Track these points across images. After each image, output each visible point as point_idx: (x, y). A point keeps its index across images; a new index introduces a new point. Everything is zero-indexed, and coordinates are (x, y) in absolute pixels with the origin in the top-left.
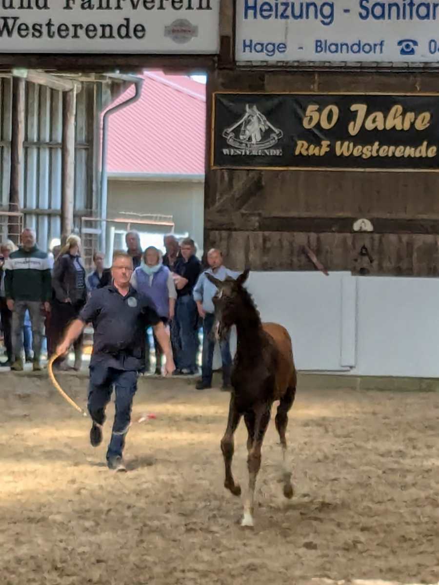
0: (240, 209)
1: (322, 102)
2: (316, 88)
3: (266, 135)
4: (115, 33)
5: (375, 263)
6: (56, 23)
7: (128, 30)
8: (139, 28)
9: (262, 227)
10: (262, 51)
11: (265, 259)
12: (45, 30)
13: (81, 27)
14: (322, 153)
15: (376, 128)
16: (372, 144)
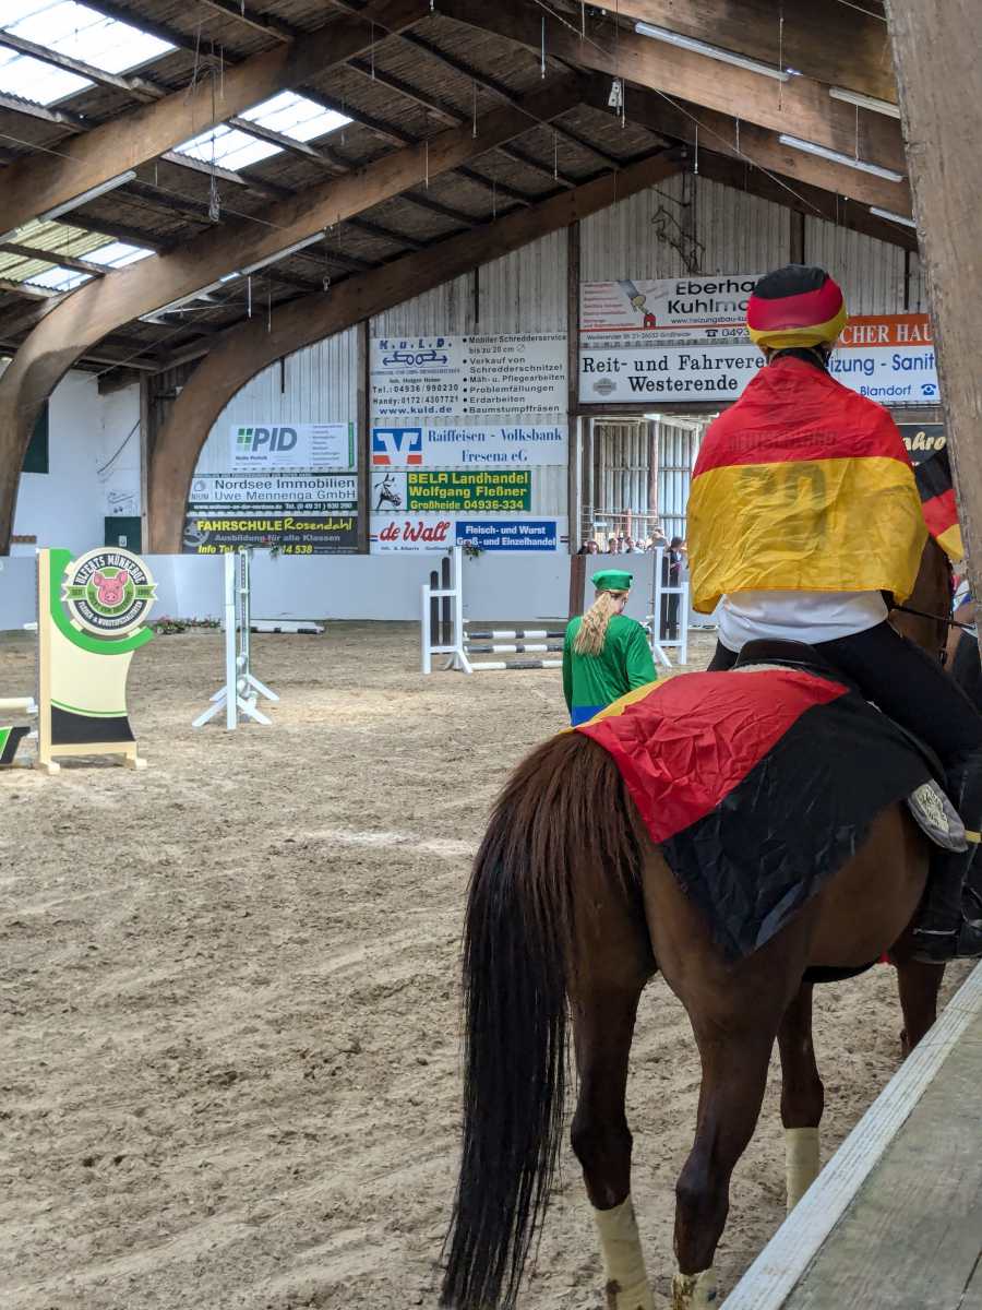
4: (716, 386)
6: (674, 380)
7: (725, 383)
8: (733, 382)
12: (666, 385)
13: (691, 382)
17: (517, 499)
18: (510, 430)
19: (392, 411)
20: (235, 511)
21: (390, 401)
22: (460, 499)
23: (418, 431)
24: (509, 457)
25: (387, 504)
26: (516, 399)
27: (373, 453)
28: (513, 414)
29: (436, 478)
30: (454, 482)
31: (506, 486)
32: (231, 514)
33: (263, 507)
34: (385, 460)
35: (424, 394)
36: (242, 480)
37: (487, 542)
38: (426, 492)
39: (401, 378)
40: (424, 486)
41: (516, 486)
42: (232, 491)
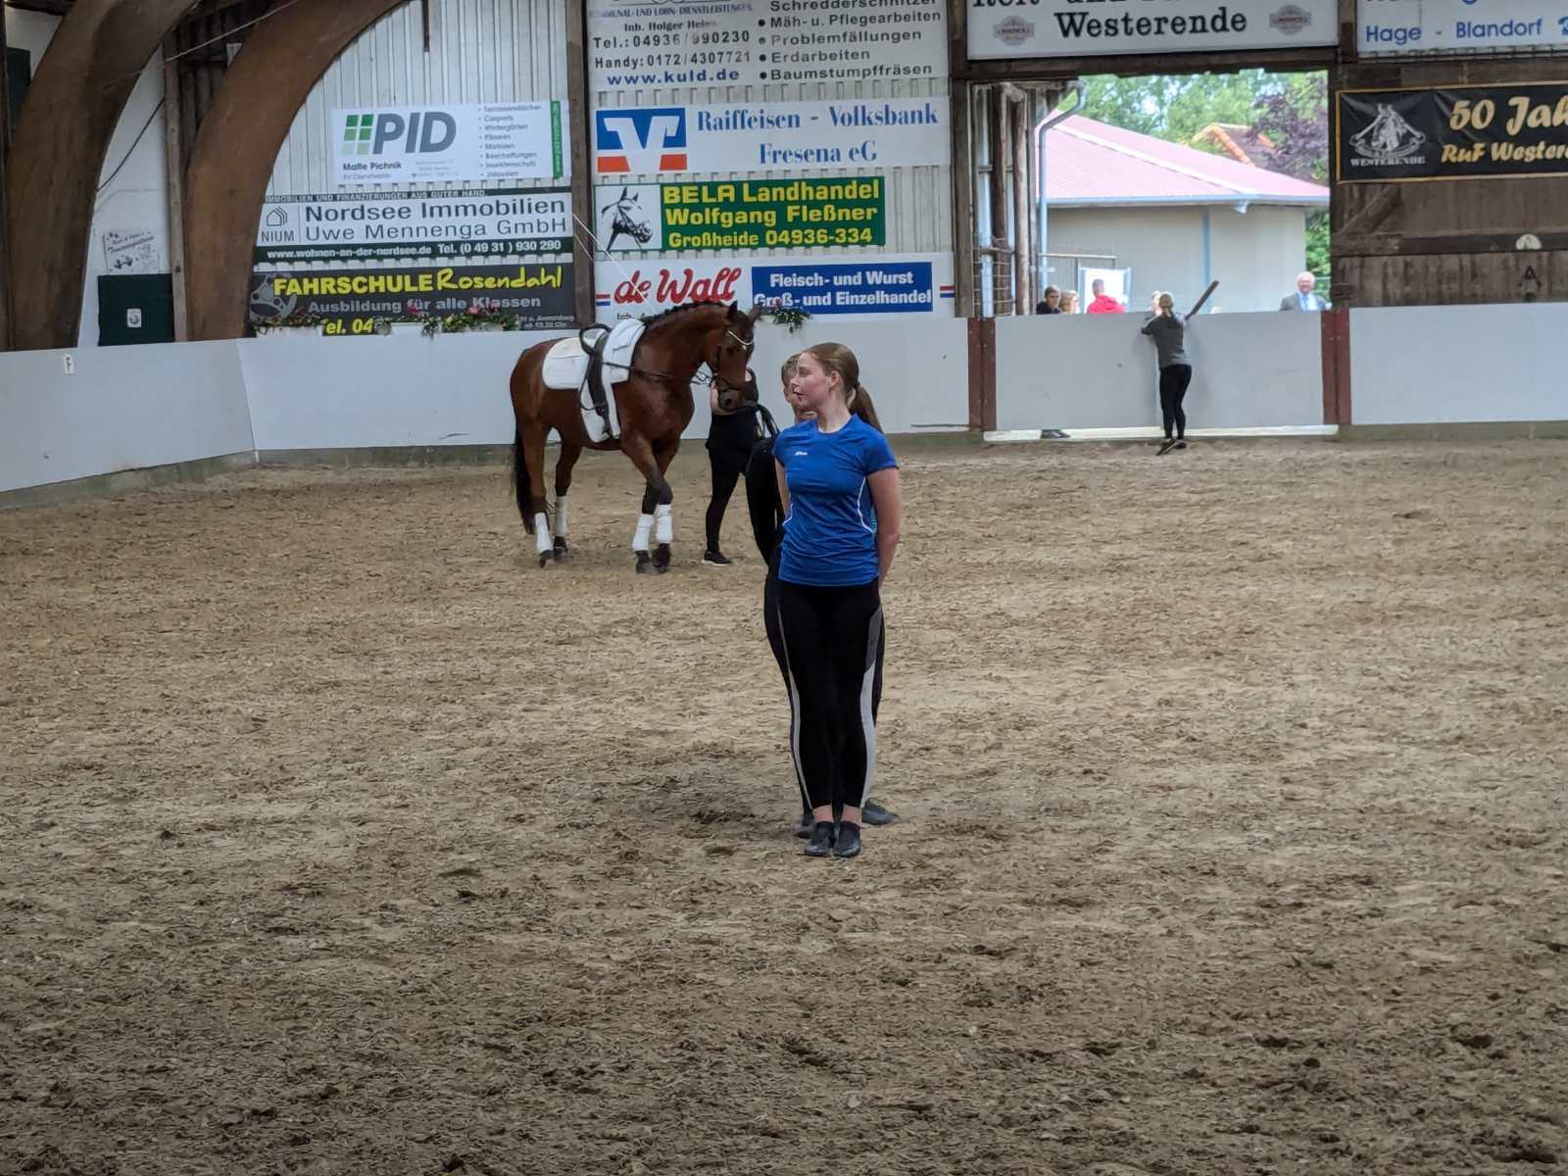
0: (1374, 228)
1: (1473, 97)
2: (1465, 79)
3: (1405, 140)
4: (1208, 26)
5: (1545, 288)
6: (1135, 17)
7: (1224, 21)
8: (1239, 19)
9: (1402, 252)
10: (1390, 39)
11: (1408, 289)
12: (1121, 26)
13: (1166, 20)
14: (1475, 158)
15: (1541, 126)
16: (1537, 145)
17: (861, 225)
18: (846, 107)
19: (631, 80)
20: (344, 259)
21: (626, 62)
22: (758, 229)
23: (680, 113)
24: (844, 155)
25: (625, 241)
26: (854, 55)
27: (597, 154)
28: (849, 81)
29: (713, 193)
30: (747, 198)
31: (840, 204)
32: (336, 265)
33: (397, 251)
34: (621, 164)
35: (686, 47)
36: (357, 204)
37: (809, 301)
38: (697, 219)
39: (644, 21)
40: (693, 208)
41: (859, 203)
42: (338, 225)
